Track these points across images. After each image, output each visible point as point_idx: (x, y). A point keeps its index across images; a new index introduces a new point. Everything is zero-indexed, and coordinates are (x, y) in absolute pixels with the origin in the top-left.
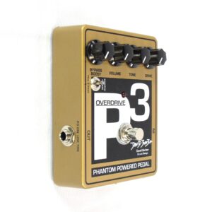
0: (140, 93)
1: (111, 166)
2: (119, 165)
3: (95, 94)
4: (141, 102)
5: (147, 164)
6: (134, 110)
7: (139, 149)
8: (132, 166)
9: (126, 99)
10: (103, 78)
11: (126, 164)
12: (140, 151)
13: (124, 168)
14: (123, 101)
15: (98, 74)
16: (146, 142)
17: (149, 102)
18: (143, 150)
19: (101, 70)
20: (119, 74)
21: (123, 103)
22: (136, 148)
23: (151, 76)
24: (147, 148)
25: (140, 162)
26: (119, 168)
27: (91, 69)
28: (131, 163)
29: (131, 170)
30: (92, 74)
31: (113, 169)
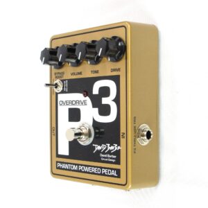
0: (105, 91)
1: (73, 164)
2: (82, 165)
3: (59, 95)
4: (105, 101)
5: (114, 173)
6: (97, 109)
7: (104, 153)
8: (94, 170)
9: (88, 99)
10: (65, 80)
11: (88, 166)
12: (106, 156)
13: (86, 169)
14: (85, 101)
15: (61, 77)
16: (112, 148)
17: (117, 100)
18: (109, 156)
19: (63, 73)
20: (80, 73)
21: (84, 103)
22: (99, 152)
23: (119, 70)
24: (114, 154)
25: (105, 168)
26: (81, 168)
27: (55, 74)
28: (95, 167)
29: (93, 173)
30: (56, 77)
31: (75, 168)
